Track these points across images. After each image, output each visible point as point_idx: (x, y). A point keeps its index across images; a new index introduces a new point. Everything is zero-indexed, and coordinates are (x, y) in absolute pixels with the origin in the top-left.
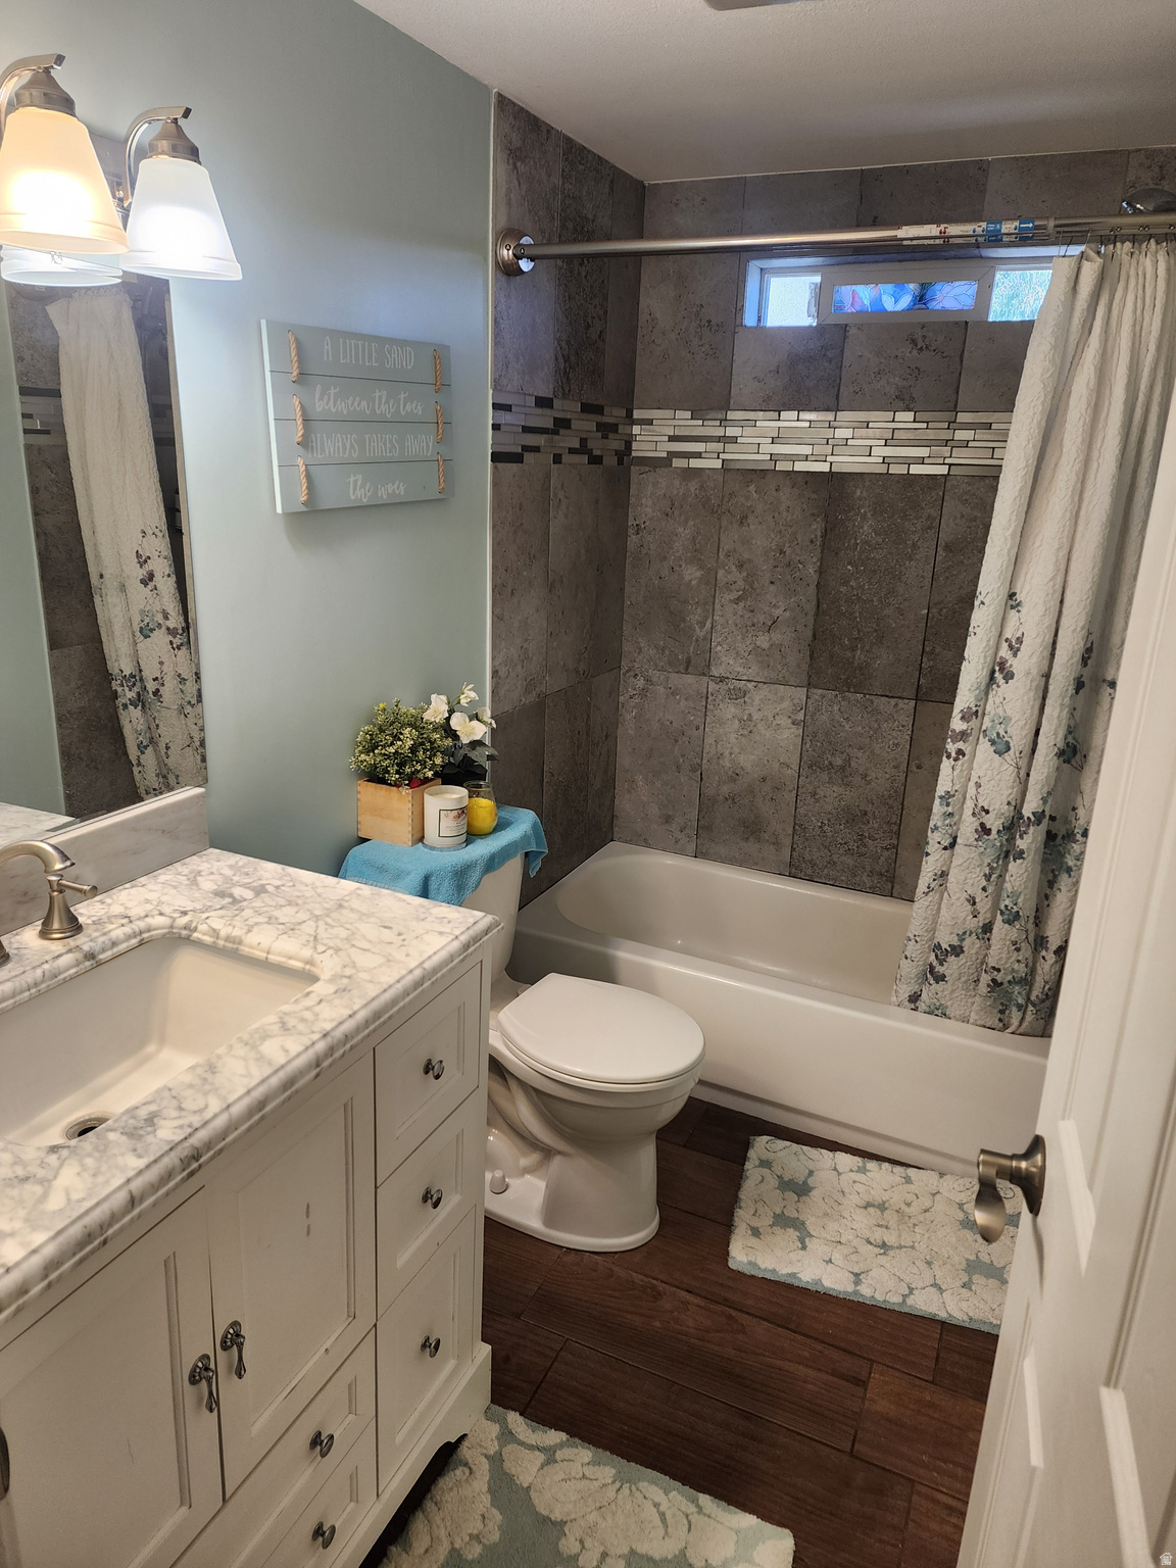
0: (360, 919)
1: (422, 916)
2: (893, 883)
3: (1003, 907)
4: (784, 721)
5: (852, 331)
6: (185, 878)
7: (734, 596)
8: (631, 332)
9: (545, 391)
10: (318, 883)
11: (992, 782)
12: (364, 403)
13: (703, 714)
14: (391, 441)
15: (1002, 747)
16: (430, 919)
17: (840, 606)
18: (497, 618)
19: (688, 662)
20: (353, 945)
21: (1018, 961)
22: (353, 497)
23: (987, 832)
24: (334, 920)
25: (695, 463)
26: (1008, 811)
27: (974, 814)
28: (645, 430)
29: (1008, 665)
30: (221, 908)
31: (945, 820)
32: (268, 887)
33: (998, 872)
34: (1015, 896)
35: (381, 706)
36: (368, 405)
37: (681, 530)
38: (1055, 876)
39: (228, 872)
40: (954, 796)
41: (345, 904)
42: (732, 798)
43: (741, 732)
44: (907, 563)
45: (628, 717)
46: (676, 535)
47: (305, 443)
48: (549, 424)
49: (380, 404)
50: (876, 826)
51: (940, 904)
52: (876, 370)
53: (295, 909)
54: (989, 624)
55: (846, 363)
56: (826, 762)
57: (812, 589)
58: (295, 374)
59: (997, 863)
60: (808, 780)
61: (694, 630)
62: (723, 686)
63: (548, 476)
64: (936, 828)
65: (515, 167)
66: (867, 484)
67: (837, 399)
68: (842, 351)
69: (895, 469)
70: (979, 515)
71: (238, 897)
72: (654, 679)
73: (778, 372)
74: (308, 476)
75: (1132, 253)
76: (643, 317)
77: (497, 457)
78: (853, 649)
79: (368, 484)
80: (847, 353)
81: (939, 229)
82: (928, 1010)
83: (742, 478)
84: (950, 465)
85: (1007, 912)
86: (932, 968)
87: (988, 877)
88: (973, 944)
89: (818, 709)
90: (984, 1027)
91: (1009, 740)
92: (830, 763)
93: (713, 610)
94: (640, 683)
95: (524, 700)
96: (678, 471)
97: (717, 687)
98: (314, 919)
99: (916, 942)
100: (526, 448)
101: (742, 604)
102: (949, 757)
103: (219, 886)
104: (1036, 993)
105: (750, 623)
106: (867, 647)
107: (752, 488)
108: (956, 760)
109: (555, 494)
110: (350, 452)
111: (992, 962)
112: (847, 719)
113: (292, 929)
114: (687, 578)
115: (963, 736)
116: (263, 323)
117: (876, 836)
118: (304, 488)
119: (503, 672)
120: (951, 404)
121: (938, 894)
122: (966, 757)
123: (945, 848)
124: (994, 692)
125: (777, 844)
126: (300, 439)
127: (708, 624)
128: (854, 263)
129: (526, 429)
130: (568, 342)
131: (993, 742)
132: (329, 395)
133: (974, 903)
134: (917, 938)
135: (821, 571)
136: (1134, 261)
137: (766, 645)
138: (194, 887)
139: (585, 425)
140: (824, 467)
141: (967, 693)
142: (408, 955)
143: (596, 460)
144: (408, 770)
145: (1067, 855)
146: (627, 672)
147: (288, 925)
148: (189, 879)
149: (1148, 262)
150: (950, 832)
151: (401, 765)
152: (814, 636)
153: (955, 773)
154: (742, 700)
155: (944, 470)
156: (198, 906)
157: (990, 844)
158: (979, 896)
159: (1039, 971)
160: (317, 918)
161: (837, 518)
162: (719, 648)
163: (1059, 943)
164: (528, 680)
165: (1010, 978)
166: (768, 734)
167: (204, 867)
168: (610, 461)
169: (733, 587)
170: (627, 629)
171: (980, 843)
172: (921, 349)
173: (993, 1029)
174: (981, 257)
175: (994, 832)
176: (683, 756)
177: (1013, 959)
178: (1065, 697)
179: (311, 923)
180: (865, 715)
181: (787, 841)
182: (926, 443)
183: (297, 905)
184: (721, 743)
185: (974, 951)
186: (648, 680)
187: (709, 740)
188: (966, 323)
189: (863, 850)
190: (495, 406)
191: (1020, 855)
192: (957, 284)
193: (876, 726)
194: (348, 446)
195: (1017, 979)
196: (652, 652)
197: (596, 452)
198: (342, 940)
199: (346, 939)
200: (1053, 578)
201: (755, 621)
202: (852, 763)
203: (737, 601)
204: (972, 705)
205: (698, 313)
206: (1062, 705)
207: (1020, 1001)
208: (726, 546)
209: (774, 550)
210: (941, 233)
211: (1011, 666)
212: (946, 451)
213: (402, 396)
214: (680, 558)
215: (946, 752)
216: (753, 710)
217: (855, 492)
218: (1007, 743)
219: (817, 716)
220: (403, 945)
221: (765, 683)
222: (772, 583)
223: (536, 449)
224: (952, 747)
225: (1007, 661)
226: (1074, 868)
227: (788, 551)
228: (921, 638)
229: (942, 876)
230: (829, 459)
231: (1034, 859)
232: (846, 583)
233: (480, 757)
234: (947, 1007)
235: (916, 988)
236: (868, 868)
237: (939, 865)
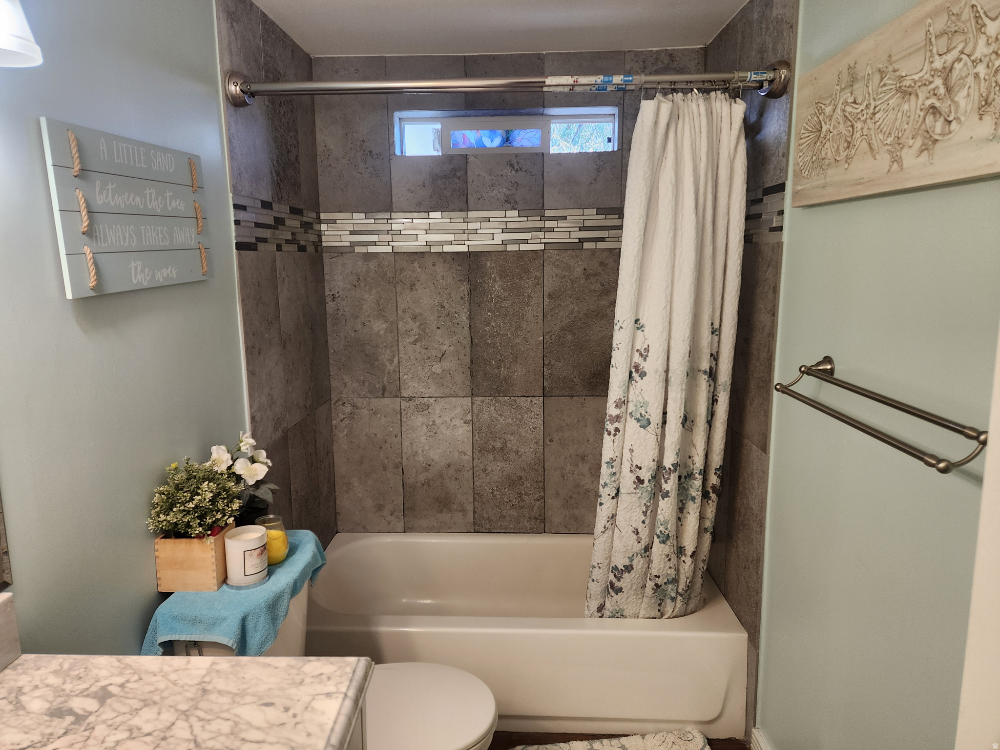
0: (234, 702)
1: (298, 679)
2: (544, 523)
3: (658, 533)
4: (458, 422)
5: (471, 159)
6: (5, 701)
7: (412, 339)
8: (313, 158)
9: (267, 196)
10: (166, 668)
11: (641, 447)
12: (138, 199)
13: (399, 425)
14: (162, 231)
15: (645, 423)
16: (308, 680)
17: (486, 340)
18: (251, 373)
19: (384, 389)
20: (243, 740)
21: (670, 568)
22: (135, 282)
23: (641, 482)
24: (206, 712)
25: (372, 249)
26: (653, 465)
27: (631, 471)
28: (331, 227)
29: (641, 367)
30: (65, 734)
31: (611, 478)
32: (111, 688)
33: (651, 508)
34: (666, 522)
35: (173, 465)
36: (141, 202)
37: (367, 296)
38: (683, 504)
39: (53, 680)
40: (615, 460)
41: (209, 687)
42: (427, 483)
43: (429, 434)
44: (526, 308)
45: (341, 435)
46: (364, 300)
47: (90, 233)
48: (271, 222)
49: (151, 199)
50: (529, 485)
51: (612, 538)
52: (490, 184)
53: (155, 709)
54: (627, 341)
55: (470, 180)
56: (490, 447)
57: (466, 331)
58: (77, 169)
59: (650, 502)
60: (480, 461)
61: (386, 366)
62: (412, 403)
63: (274, 261)
64: (606, 484)
65: (232, 26)
66: (494, 258)
67: (467, 203)
68: (466, 171)
69: (510, 248)
70: (567, 274)
71: (80, 712)
72: (359, 405)
73: (424, 186)
74: (95, 263)
75: (684, 100)
76: (320, 149)
77: (240, 246)
78: (499, 368)
79: (147, 269)
80: (469, 174)
81: (573, 79)
82: (611, 615)
83: (408, 258)
84: (545, 243)
85: (662, 536)
86: (612, 584)
87: (645, 513)
88: (639, 561)
89: (480, 411)
90: (650, 618)
91: (649, 417)
92: (493, 447)
93: (398, 350)
94: (348, 409)
95: (273, 436)
96: (360, 255)
97: (407, 404)
98: (183, 717)
99: (600, 568)
100: (259, 239)
101: (419, 345)
102: (609, 434)
103: (51, 702)
104: (682, 586)
105: (426, 357)
106: (508, 365)
107: (416, 264)
108: (615, 435)
109: (280, 274)
110: (130, 242)
111: (654, 572)
112: (501, 415)
113: (164, 739)
114: (376, 330)
115: (618, 418)
116: (43, 121)
117: (530, 492)
118: (93, 274)
119: (258, 418)
120: (541, 205)
121: (611, 531)
122: (621, 432)
123: (613, 498)
124: (634, 386)
125: (463, 511)
126: (86, 229)
127: (396, 360)
128: (463, 116)
129: (258, 225)
130: (278, 162)
131: (638, 420)
132: (108, 189)
133: (638, 533)
134: (600, 565)
135: (470, 318)
136: (686, 104)
137: (439, 371)
138: (21, 712)
139: (293, 223)
140: (464, 249)
141: (618, 389)
142: (309, 735)
143: (302, 249)
144: (209, 521)
145: (691, 489)
146: (337, 402)
147: (156, 734)
148: (11, 702)
149: (694, 106)
150: (615, 486)
151: (202, 517)
152: (472, 361)
153: (615, 444)
154: (427, 411)
155: (542, 247)
156: (36, 738)
157: (645, 490)
158: (641, 527)
159: (682, 571)
160: (185, 715)
161: (477, 281)
162: (406, 377)
163: (693, 549)
164: (275, 420)
165: (666, 580)
166: (448, 433)
167: (23, 681)
168: (311, 249)
169: (410, 333)
170: (333, 371)
171: (638, 491)
172: (517, 170)
173: (655, 618)
174: (542, 114)
175: (646, 481)
176: (387, 458)
177: (667, 567)
178: (683, 384)
179: (181, 724)
180: (512, 411)
181: (470, 508)
182: (529, 230)
183: (155, 703)
184: (415, 444)
185: (640, 567)
186: (354, 406)
187: (406, 444)
188: (543, 154)
189: (522, 503)
190: (236, 206)
191: (666, 495)
192: (528, 131)
193: (520, 417)
194: (127, 235)
195: (670, 580)
196: (355, 385)
197: (302, 243)
198: (227, 736)
199: (232, 734)
200: (665, 307)
201: (430, 355)
202: (508, 445)
203: (415, 342)
204: (622, 397)
205: (362, 146)
206: (682, 389)
207: (673, 595)
208: (402, 305)
209: (437, 306)
210: (574, 82)
211: (643, 367)
212: (541, 235)
213: (168, 194)
214: (369, 316)
215: (607, 431)
216: (435, 418)
217: (486, 264)
218: (648, 420)
219: (480, 415)
220: (297, 723)
221: (441, 397)
222: (438, 328)
223: (264, 240)
224: (610, 427)
225: (640, 365)
226: (697, 497)
227: (447, 306)
228: (542, 356)
229: (612, 517)
230: (467, 243)
231: (674, 496)
232: (488, 324)
233: (265, 493)
234: (624, 610)
235: (602, 601)
236: (527, 516)
237: (610, 510)
